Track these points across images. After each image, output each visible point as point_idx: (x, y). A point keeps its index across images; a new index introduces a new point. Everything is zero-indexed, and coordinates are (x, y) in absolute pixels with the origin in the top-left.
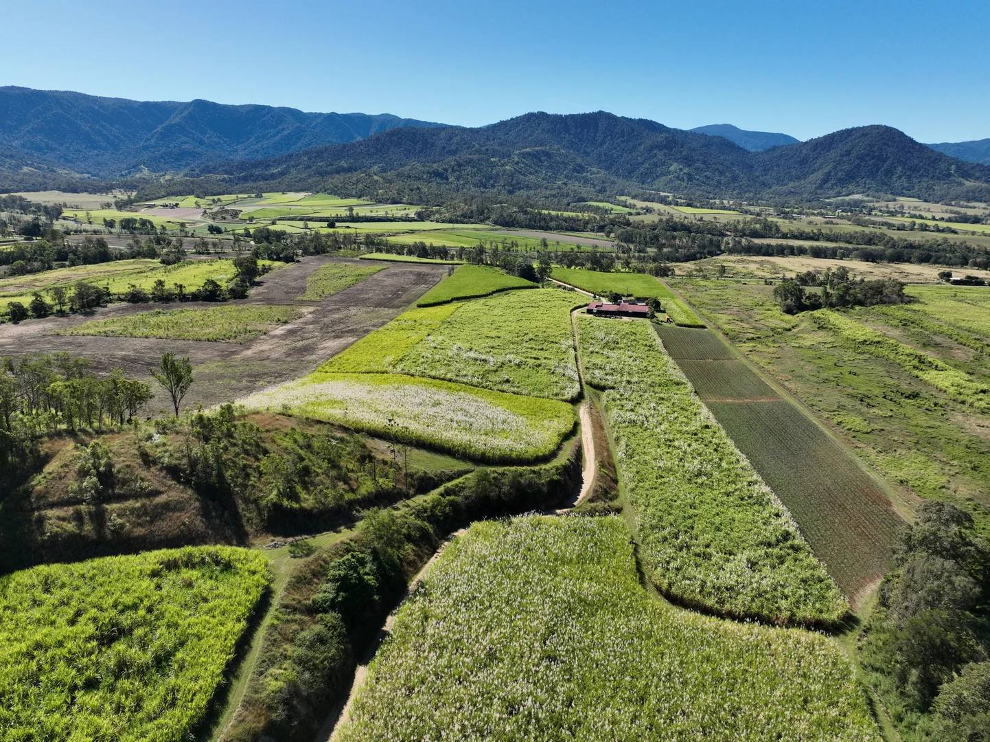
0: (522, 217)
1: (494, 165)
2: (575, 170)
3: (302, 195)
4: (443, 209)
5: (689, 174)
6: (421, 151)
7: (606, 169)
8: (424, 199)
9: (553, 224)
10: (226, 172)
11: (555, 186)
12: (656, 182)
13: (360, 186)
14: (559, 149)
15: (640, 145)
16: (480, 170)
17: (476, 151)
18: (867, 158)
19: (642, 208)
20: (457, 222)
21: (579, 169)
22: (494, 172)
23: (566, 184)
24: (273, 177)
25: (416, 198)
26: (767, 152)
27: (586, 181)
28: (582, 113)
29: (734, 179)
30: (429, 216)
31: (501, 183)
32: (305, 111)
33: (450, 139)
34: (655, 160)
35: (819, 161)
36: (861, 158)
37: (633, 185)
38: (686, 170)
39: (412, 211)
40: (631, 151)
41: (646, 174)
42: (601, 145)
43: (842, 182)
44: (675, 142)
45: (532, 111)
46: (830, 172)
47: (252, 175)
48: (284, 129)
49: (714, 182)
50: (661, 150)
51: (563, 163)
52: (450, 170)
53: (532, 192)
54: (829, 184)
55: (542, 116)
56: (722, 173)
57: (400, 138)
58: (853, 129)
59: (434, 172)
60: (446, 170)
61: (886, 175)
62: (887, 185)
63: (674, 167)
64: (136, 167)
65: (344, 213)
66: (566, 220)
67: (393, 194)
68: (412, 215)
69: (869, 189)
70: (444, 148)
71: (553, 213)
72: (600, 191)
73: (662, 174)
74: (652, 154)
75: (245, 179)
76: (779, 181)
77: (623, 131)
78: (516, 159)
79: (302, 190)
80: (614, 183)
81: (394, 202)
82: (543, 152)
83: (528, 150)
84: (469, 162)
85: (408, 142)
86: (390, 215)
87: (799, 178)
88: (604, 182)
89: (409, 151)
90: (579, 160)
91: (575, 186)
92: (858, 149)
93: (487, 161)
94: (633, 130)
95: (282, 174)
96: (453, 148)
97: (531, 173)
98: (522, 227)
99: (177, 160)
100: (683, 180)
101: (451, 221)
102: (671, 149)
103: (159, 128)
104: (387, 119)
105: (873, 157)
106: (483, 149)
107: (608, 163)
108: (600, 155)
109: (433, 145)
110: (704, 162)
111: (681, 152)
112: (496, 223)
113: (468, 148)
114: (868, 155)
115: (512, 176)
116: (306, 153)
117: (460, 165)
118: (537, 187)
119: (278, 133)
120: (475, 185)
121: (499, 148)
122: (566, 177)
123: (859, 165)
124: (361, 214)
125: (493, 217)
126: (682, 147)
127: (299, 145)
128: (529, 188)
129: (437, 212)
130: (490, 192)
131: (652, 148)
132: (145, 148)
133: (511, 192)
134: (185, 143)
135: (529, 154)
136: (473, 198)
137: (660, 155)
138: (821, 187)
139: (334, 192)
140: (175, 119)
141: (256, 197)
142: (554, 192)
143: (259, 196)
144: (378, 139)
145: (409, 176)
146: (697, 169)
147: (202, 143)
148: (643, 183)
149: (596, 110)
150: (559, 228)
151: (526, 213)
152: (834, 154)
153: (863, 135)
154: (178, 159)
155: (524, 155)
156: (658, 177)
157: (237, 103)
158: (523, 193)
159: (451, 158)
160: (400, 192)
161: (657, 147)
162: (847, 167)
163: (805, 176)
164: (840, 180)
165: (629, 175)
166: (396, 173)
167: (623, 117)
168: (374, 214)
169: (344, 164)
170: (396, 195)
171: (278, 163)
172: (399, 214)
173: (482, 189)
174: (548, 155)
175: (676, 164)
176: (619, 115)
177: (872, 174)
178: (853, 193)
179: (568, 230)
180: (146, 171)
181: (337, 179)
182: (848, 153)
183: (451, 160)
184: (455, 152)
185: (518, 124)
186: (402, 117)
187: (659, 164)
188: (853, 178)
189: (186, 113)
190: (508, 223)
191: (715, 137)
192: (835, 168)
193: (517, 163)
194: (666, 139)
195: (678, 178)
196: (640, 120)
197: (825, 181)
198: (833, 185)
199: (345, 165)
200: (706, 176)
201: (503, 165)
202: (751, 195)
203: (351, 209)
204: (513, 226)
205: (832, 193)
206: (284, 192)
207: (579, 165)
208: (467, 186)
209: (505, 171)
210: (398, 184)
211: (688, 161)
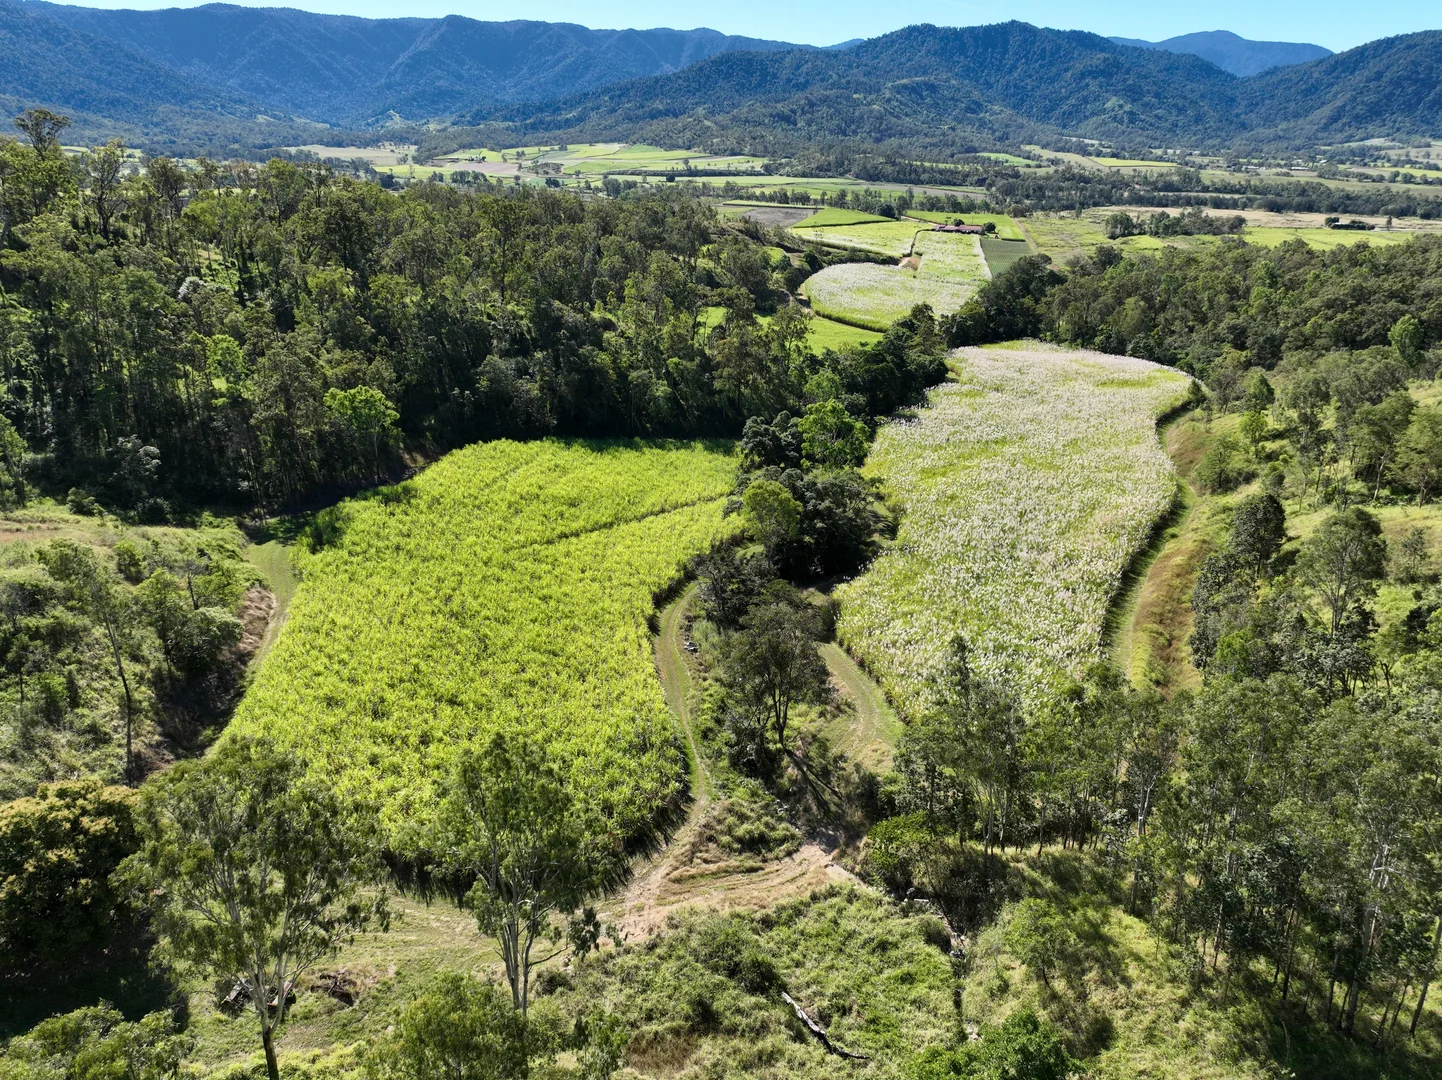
0: (889, 169)
1: (857, 104)
2: (969, 109)
3: (616, 146)
4: (794, 162)
5: (1131, 113)
6: (759, 85)
7: (1014, 107)
8: (770, 149)
9: (924, 177)
10: (505, 119)
11: (938, 132)
12: (1082, 125)
13: (688, 134)
14: (947, 80)
15: (1067, 70)
16: (838, 111)
17: (833, 84)
18: (1405, 84)
19: (1048, 160)
20: (812, 176)
21: (975, 107)
22: (857, 113)
23: (953, 129)
24: (568, 123)
25: (760, 148)
26: (1262, 76)
27: (983, 124)
28: (986, 23)
29: (1198, 119)
30: (777, 169)
31: (866, 128)
32: (592, 27)
33: (798, 68)
34: (1085, 93)
35: (1335, 88)
36: (1397, 83)
37: (1050, 130)
38: (1127, 108)
39: (758, 164)
40: (1053, 80)
41: (1070, 113)
42: (1010, 72)
43: (1359, 120)
44: (1118, 66)
45: (913, 24)
46: (1344, 106)
47: (541, 122)
48: (565, 56)
49: (1167, 125)
50: (1094, 78)
51: (952, 99)
52: (799, 113)
53: (906, 140)
54: (1340, 124)
55: (927, 30)
56: (1181, 110)
57: (731, 67)
58: (1397, 38)
59: (778, 115)
60: (794, 112)
61: (1430, 108)
62: (1428, 123)
63: (1112, 102)
64: (383, 113)
65: (681, 167)
66: (941, 172)
67: (731, 143)
68: (758, 169)
69: (1398, 130)
70: (789, 80)
71: (927, 164)
72: (1000, 139)
73: (1093, 114)
74: (1083, 83)
75: (534, 127)
76: (1268, 121)
77: (1044, 50)
78: (888, 95)
79: (612, 141)
80: (1022, 127)
81: (734, 154)
82: (925, 84)
83: (905, 81)
84: (825, 100)
85: (742, 73)
86: (732, 168)
87: (1296, 116)
88: (1007, 126)
89: (743, 86)
90: (976, 95)
91: (967, 133)
92: (1395, 68)
93: (848, 99)
94: (1059, 48)
95: (580, 119)
96: (802, 80)
97: (907, 115)
98: (888, 181)
99: (433, 102)
100: (1121, 122)
101: (804, 175)
102: (1111, 75)
103: (403, 58)
104: (705, 37)
105: (1415, 82)
106: (843, 81)
107: (1018, 99)
108: (1007, 87)
109: (775, 76)
110: (1157, 95)
111: (1125, 80)
112: (858, 177)
113: (822, 80)
114: (1409, 78)
115: (880, 118)
116: (606, 91)
117: (812, 105)
118: (915, 133)
119: (559, 61)
120: (831, 132)
121: (865, 79)
122: (956, 119)
123: (1392, 94)
124: (700, 168)
125: (855, 169)
126: (1127, 72)
127: (588, 77)
128: (902, 134)
129: (787, 164)
130: (852, 141)
131: (1082, 76)
132: (389, 86)
133: (878, 140)
134: (439, 78)
135: (905, 87)
136: (831, 147)
137: (1094, 85)
138: (1325, 128)
139: (656, 142)
140: (422, 45)
141: (561, 149)
142: (935, 140)
143: (563, 148)
144: (701, 69)
145: (747, 121)
146: (1145, 105)
147: (460, 77)
148: (1064, 127)
149: (1006, 19)
150: (932, 182)
151: (894, 164)
152: (1358, 78)
153: (1409, 47)
154: (435, 101)
155: (899, 90)
156: (1086, 117)
157: (501, 19)
158: (894, 142)
159: (800, 95)
160: (740, 141)
161: (1090, 73)
162: (1371, 98)
163: (1308, 112)
164: (1357, 117)
165: (1045, 115)
166: (730, 116)
167: (1047, 29)
168: (712, 167)
169: (659, 105)
170: (736, 145)
171: (570, 104)
172: (743, 167)
173: (841, 137)
174: (932, 88)
175: (1114, 99)
176: (1040, 25)
177: (1409, 108)
178: (1372, 137)
179: (942, 184)
180: (397, 119)
181: (657, 126)
182: (1379, 76)
183: (799, 98)
184: (803, 86)
185: (893, 42)
186: (727, 33)
187: (1091, 99)
188: (1378, 114)
189: (436, 36)
190: (874, 176)
191: (1184, 55)
192: (1354, 99)
193: (889, 101)
194: (1105, 60)
195: (1114, 119)
196: (1073, 32)
197: (1334, 119)
198: (1344, 125)
199: (661, 107)
200: (1156, 116)
201: (869, 104)
202: (1217, 141)
203: (686, 161)
204: (878, 179)
205: (1339, 136)
206: (591, 144)
207: (975, 102)
208: (822, 133)
209: (871, 111)
210: (737, 132)
211: (1133, 94)
